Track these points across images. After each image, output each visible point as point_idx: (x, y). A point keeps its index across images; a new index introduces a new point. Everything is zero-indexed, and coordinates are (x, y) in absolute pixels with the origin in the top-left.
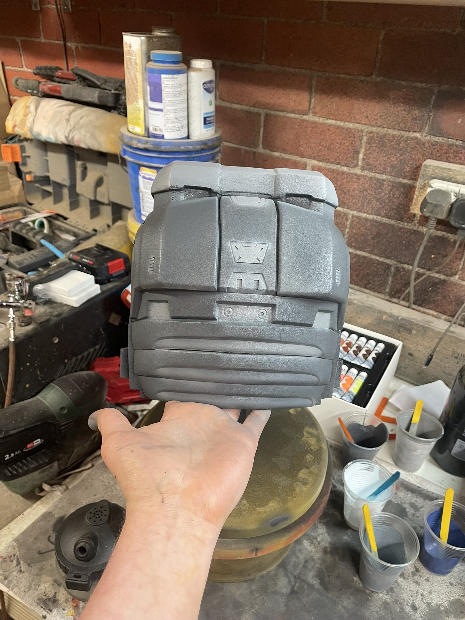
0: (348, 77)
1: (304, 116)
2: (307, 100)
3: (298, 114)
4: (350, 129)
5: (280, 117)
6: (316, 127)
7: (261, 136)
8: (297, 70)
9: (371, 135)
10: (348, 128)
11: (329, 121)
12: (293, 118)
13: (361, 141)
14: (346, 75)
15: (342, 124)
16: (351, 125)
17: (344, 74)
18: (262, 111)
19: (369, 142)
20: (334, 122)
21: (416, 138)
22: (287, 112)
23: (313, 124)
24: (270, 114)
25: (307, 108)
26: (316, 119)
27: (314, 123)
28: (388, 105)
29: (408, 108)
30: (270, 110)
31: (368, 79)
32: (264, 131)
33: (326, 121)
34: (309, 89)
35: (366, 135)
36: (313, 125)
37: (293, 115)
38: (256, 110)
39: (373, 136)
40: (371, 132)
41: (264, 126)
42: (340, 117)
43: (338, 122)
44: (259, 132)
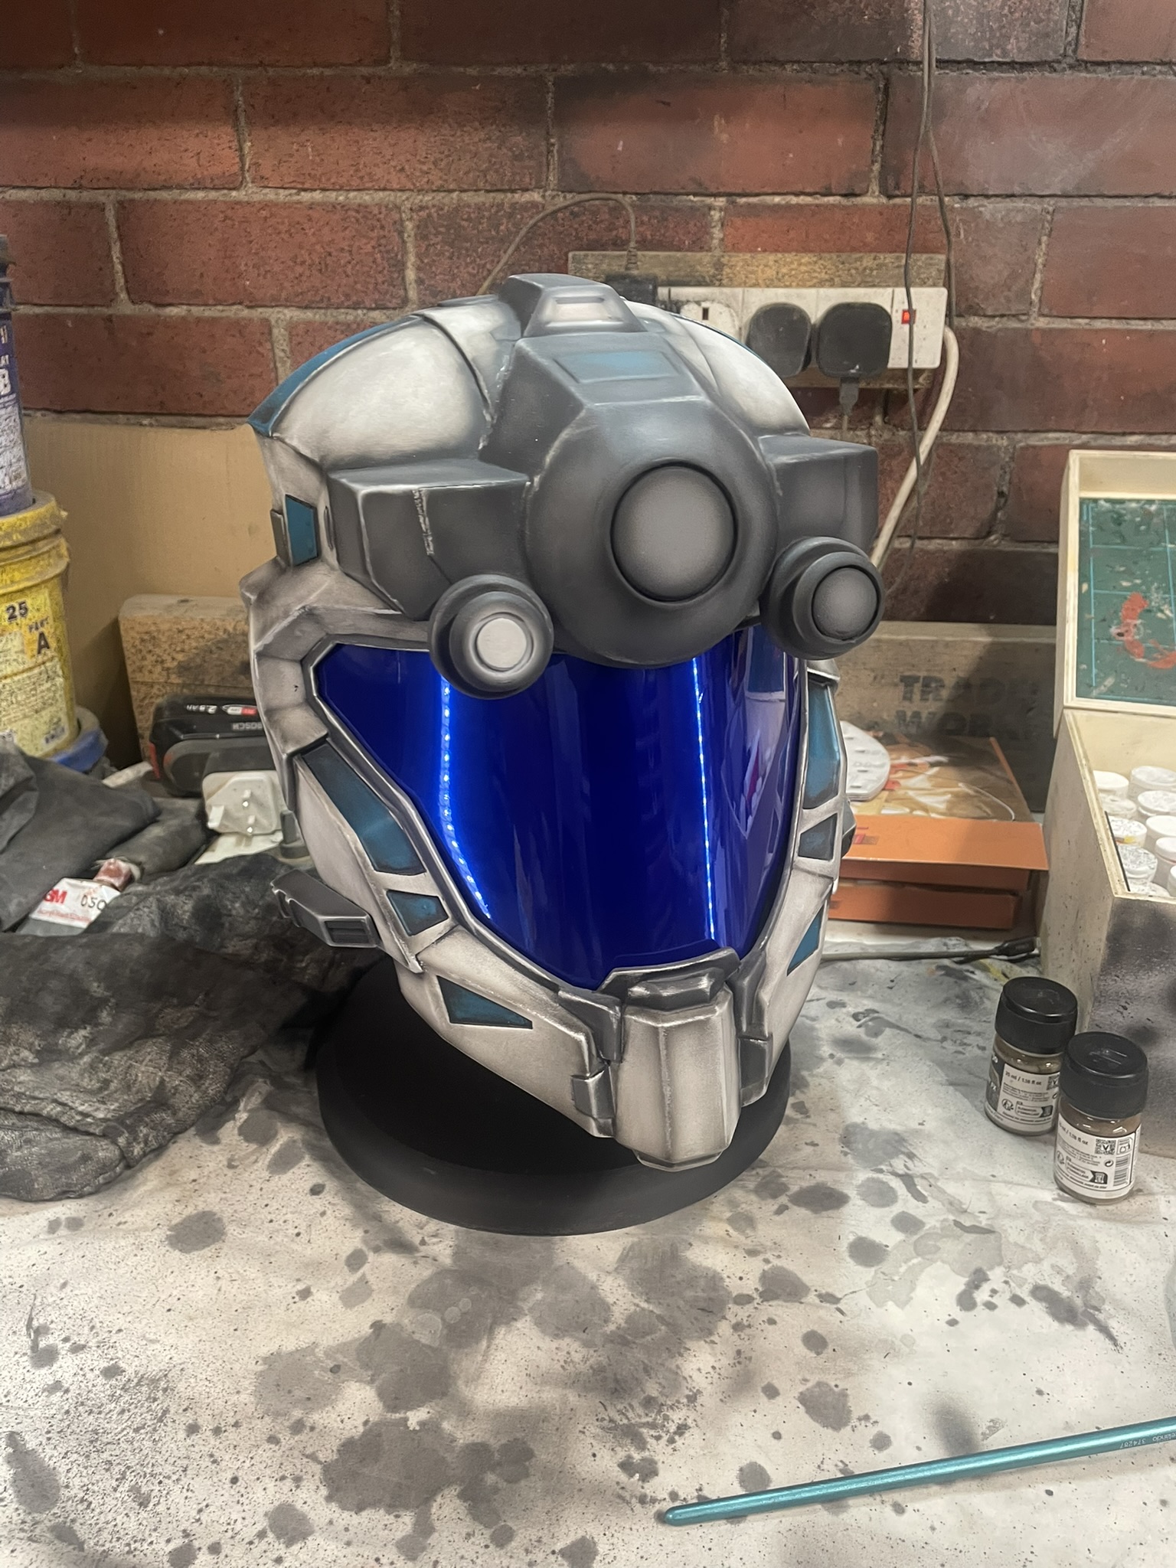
0: (328, 72)
1: (234, 193)
2: (230, 147)
3: (214, 188)
4: (366, 207)
5: (165, 203)
6: (272, 215)
7: (119, 267)
8: (186, 70)
9: (423, 214)
10: (359, 205)
11: (306, 196)
12: (202, 202)
13: (401, 233)
14: (321, 69)
15: (341, 198)
16: (366, 197)
17: (315, 65)
18: (107, 198)
19: (422, 235)
20: (317, 196)
21: (534, 205)
22: (180, 187)
23: (262, 209)
24: (132, 201)
25: (236, 168)
26: (270, 195)
27: (266, 205)
28: (446, 130)
29: (498, 134)
30: (128, 189)
31: (380, 71)
32: (123, 252)
33: (296, 198)
34: (231, 115)
35: (411, 219)
36: (264, 213)
37: (200, 195)
38: (86, 196)
39: (429, 216)
40: (422, 208)
41: (121, 237)
42: (332, 181)
43: (327, 193)
44: (109, 256)
